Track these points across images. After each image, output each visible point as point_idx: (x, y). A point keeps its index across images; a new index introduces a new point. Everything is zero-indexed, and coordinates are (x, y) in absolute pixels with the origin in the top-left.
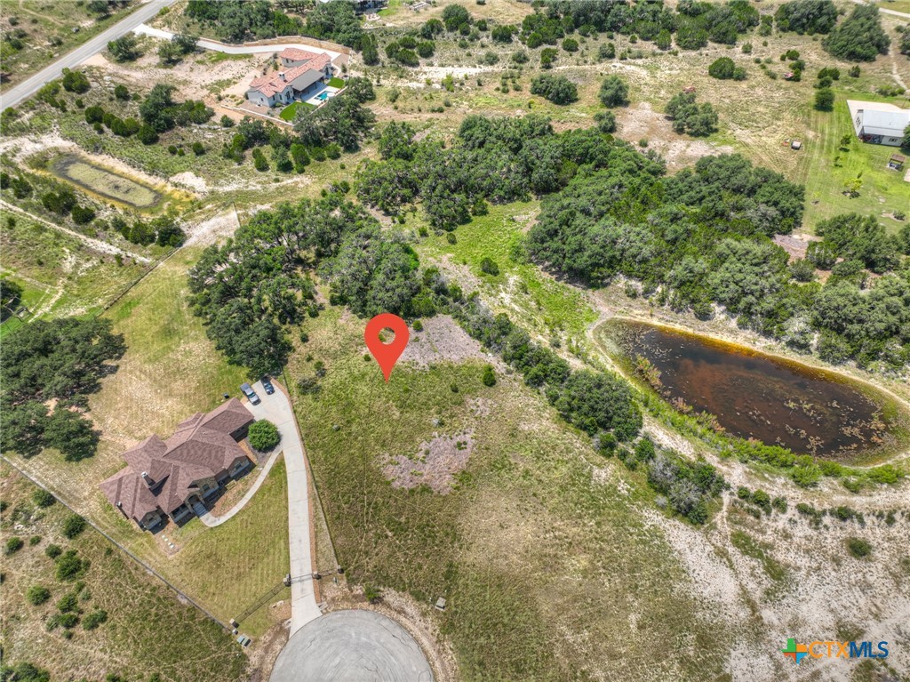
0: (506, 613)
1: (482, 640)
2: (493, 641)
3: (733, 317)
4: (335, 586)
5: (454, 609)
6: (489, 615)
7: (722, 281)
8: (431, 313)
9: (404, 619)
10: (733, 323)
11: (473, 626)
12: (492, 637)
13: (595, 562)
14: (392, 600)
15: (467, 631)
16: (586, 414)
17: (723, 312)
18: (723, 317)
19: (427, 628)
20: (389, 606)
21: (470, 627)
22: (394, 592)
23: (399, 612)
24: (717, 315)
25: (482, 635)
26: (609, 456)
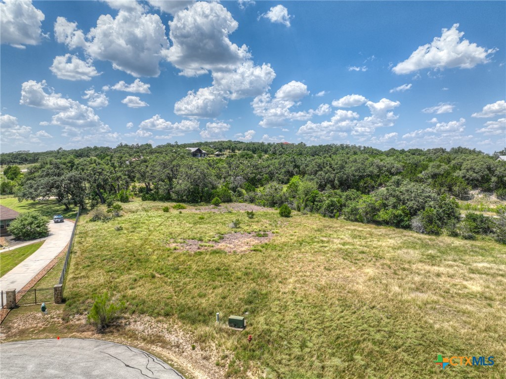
0: (371, 329)
1: (336, 361)
2: (363, 363)
3: (490, 195)
4: (40, 315)
5: (265, 327)
6: (337, 332)
7: (468, 170)
8: (229, 201)
9: (159, 349)
10: (493, 198)
11: (310, 344)
12: (357, 357)
13: (492, 286)
14: (141, 328)
15: (297, 351)
16: (395, 207)
17: (479, 193)
18: (481, 196)
19: (206, 358)
20: (133, 336)
21: (303, 346)
22: (148, 318)
23: (152, 342)
24: (476, 196)
25: (333, 355)
26: (437, 234)
